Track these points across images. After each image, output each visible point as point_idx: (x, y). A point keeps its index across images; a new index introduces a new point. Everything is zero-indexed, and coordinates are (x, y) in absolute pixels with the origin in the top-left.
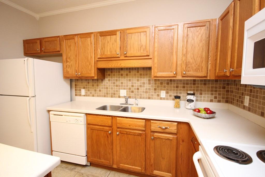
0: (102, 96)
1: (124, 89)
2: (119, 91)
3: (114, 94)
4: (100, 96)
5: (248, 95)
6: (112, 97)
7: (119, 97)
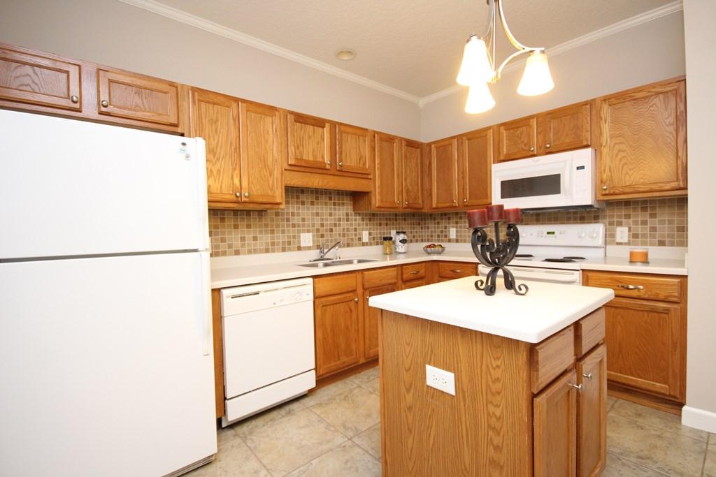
0: (261, 251)
1: (308, 231)
2: (299, 237)
3: (289, 243)
4: (256, 251)
5: (453, 227)
6: (284, 250)
7: (299, 248)
